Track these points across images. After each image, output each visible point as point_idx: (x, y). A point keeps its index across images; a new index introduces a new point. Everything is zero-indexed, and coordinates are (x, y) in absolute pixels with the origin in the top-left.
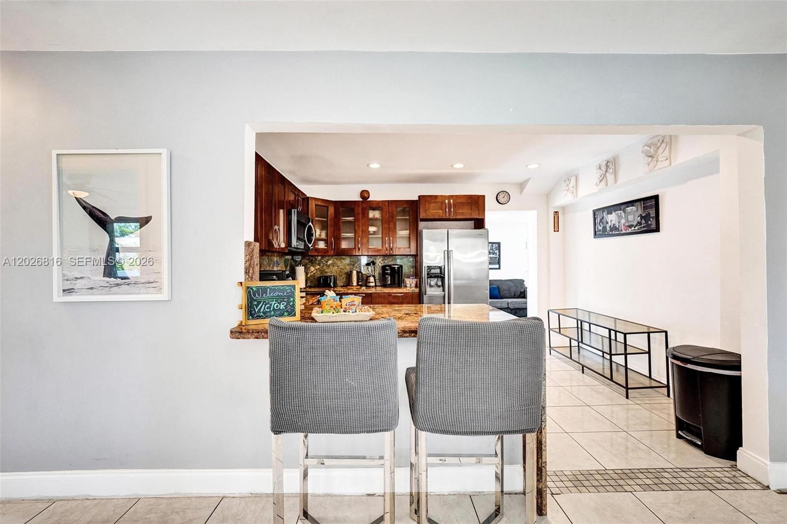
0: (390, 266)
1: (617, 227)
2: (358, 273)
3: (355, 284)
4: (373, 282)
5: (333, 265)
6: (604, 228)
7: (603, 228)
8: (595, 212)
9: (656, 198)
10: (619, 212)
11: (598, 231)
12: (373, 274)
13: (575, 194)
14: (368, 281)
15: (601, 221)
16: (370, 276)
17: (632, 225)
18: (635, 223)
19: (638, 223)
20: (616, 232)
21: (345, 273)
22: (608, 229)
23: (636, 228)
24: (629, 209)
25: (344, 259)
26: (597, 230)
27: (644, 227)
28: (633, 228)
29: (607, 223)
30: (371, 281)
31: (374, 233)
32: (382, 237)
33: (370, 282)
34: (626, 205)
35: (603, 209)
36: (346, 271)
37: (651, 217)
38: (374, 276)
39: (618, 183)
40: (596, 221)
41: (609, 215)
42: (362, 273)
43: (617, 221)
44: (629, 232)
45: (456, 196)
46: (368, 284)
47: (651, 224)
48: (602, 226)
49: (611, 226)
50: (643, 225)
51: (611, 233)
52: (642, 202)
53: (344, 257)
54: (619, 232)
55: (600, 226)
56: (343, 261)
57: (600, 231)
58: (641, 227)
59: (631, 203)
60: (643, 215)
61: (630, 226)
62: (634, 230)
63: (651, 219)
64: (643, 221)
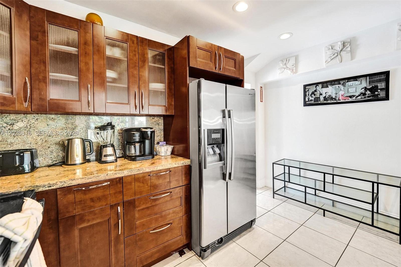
0: (138, 130)
1: (334, 97)
2: (84, 141)
3: (78, 159)
4: (110, 155)
5: (28, 129)
6: (317, 99)
7: (314, 98)
8: (305, 86)
9: (387, 74)
10: (337, 86)
11: (309, 101)
12: (112, 142)
13: (294, 71)
14: (104, 154)
15: (313, 93)
16: (105, 146)
17: (354, 96)
18: (357, 94)
19: (362, 93)
20: (332, 102)
21: (58, 144)
22: (322, 98)
23: (359, 98)
24: (350, 83)
25: (53, 119)
26: (307, 100)
27: (368, 97)
28: (354, 98)
29: (321, 94)
30: (108, 153)
31: (114, 80)
32: (128, 88)
33: (106, 156)
34: (347, 81)
35: (317, 84)
36: (58, 139)
37: (379, 89)
38: (113, 146)
39: (354, 61)
40: (307, 93)
41: (323, 89)
42: (90, 142)
43: (334, 92)
44: (349, 101)
45: (225, 49)
46: (104, 159)
47: (378, 95)
48: (314, 97)
49: (326, 96)
50: (367, 95)
51: (325, 102)
52: (368, 78)
53: (53, 116)
54: (336, 101)
55: (312, 97)
56: (51, 122)
57: (311, 100)
58: (365, 97)
59: (355, 78)
60: (368, 87)
61: (350, 97)
62: (355, 99)
63: (379, 91)
64: (368, 92)
